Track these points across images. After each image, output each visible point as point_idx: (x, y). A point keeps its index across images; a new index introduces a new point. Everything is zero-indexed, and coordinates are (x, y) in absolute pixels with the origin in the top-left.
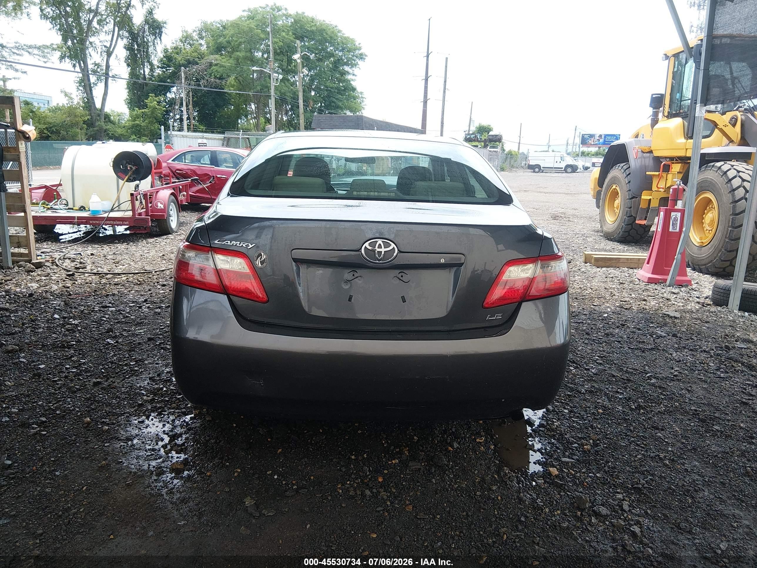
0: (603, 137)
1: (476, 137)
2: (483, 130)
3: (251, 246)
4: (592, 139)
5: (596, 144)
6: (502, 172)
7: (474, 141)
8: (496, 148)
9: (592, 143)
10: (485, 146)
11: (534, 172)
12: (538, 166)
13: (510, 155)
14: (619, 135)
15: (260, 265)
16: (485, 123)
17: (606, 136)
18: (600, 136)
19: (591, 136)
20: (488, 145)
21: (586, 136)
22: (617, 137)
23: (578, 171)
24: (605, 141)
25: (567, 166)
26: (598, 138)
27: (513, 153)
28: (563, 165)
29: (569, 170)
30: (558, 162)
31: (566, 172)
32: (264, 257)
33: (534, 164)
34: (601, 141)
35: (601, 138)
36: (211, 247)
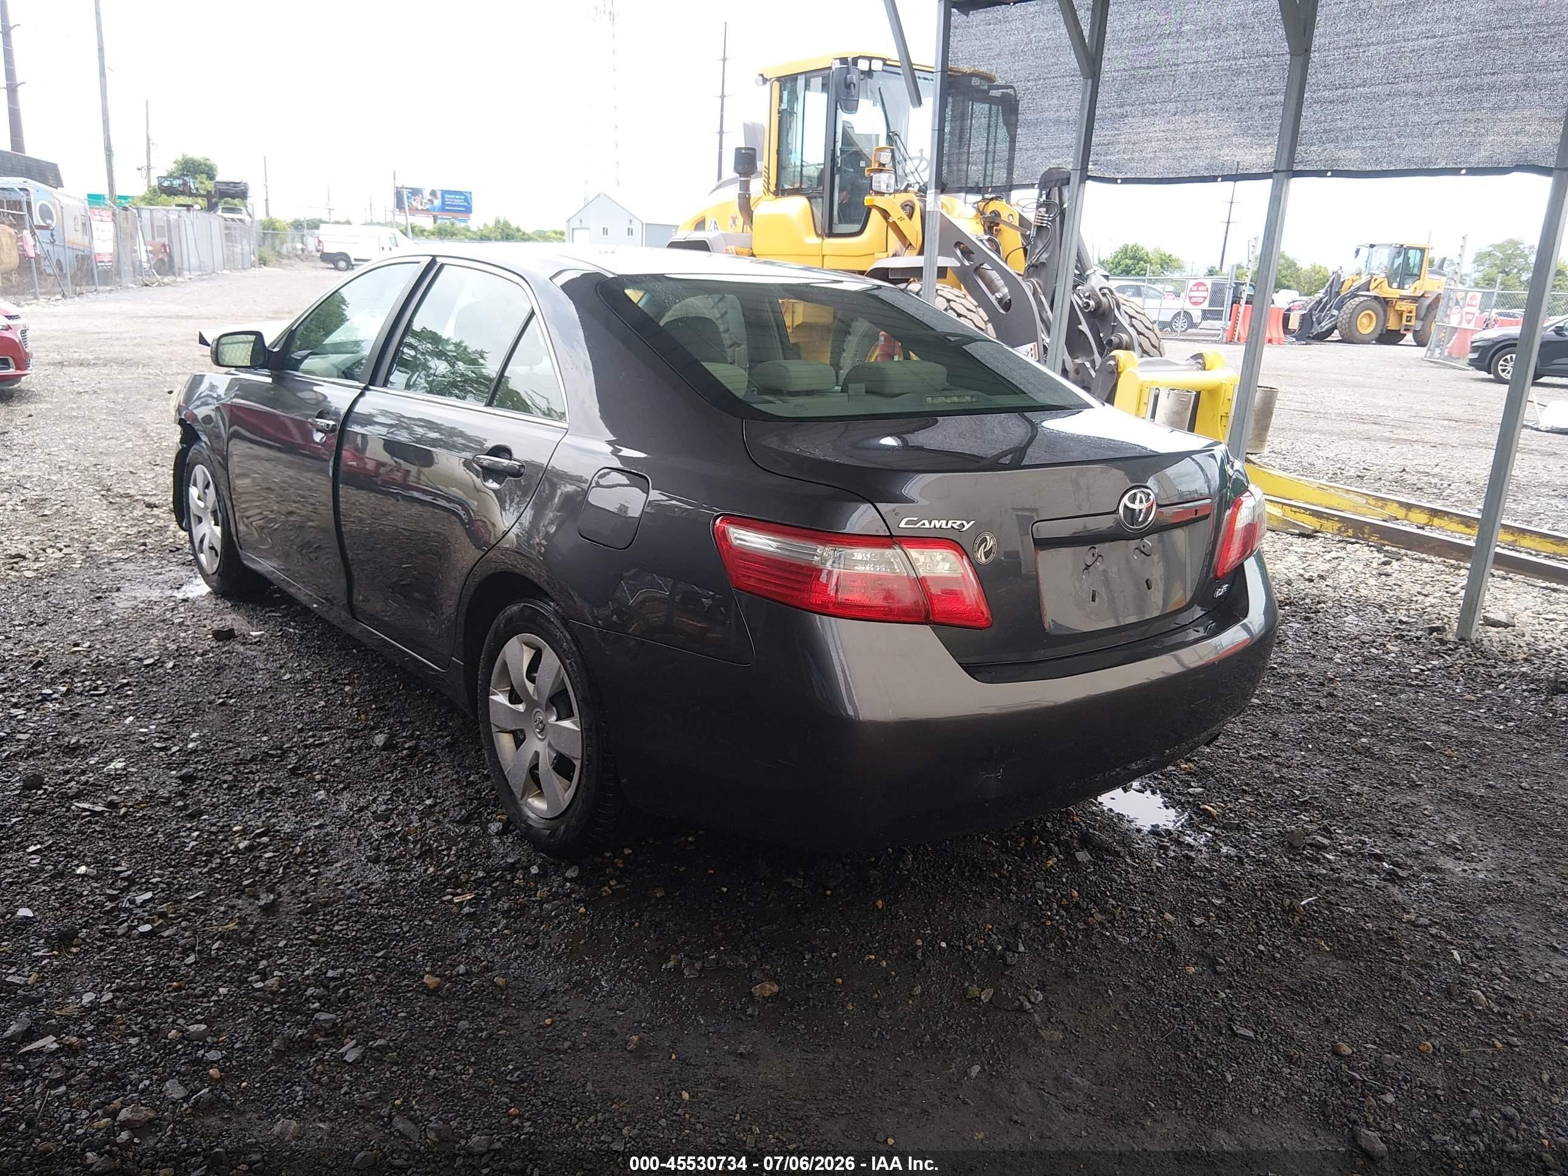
0: (439, 195)
1: (185, 184)
2: (191, 168)
3: (967, 526)
4: (418, 198)
5: (427, 210)
6: (265, 268)
7: (183, 193)
8: (238, 211)
9: (420, 207)
10: (211, 207)
11: (337, 268)
12: (344, 257)
13: (270, 230)
14: (470, 192)
15: (984, 559)
16: (197, 154)
17: (444, 193)
18: (433, 193)
19: (415, 192)
20: (216, 205)
22: (465, 197)
24: (444, 204)
26: (429, 197)
27: (277, 225)
30: (386, 248)
32: (991, 543)
33: (335, 252)
34: (437, 202)
35: (436, 198)
36: (891, 536)
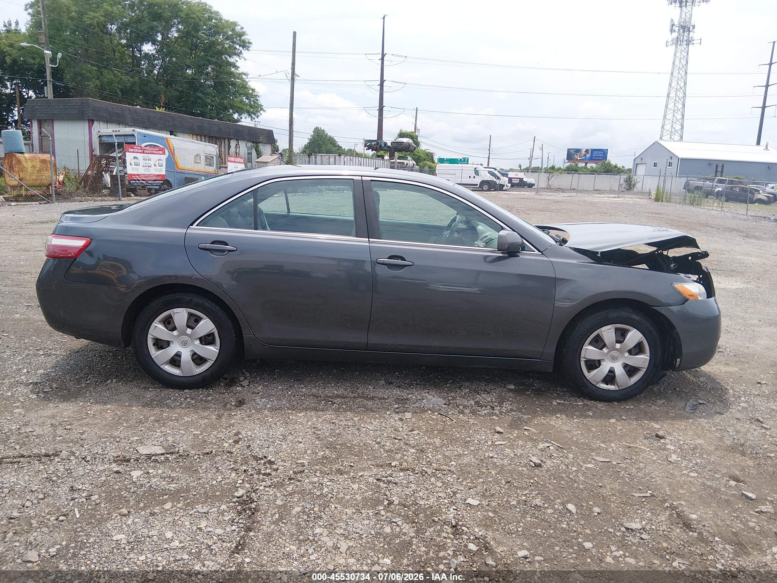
0: (590, 152)
1: (377, 144)
4: (579, 154)
5: (582, 159)
7: (377, 149)
9: (579, 158)
10: (391, 157)
14: (607, 150)
17: (593, 150)
18: (587, 151)
20: (394, 155)
21: (572, 151)
22: (604, 152)
23: (504, 188)
24: (592, 156)
25: (483, 183)
26: (584, 153)
28: (477, 181)
29: (486, 187)
30: (472, 177)
31: (483, 190)
34: (588, 156)
35: (588, 153)
